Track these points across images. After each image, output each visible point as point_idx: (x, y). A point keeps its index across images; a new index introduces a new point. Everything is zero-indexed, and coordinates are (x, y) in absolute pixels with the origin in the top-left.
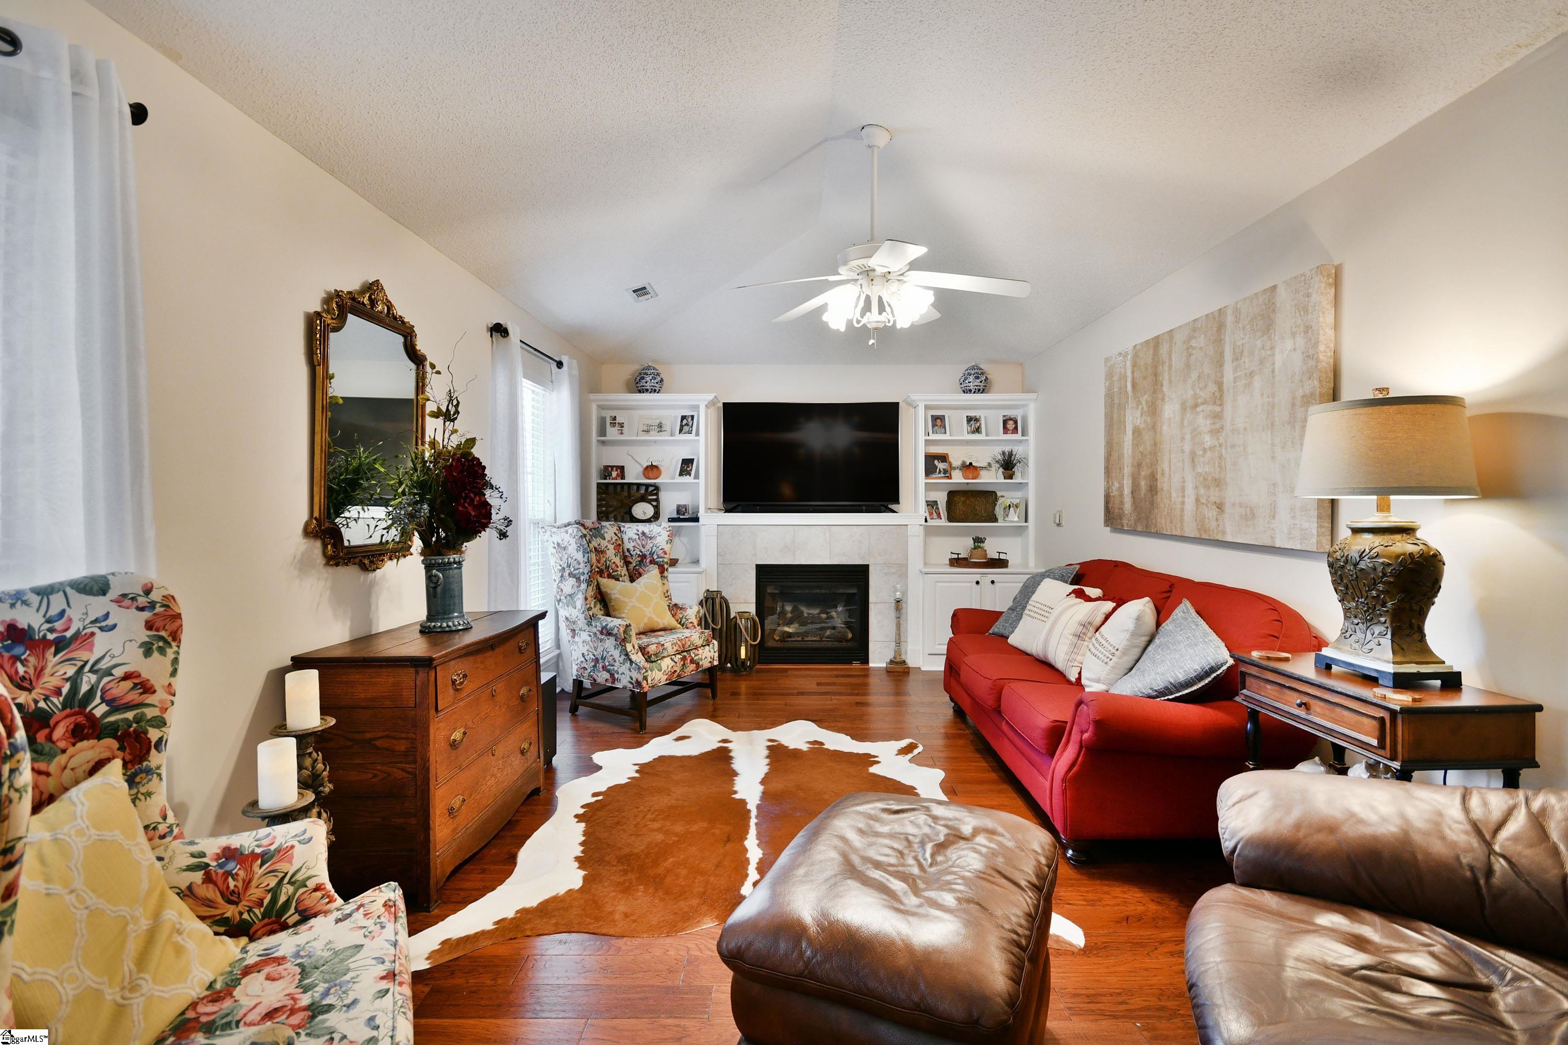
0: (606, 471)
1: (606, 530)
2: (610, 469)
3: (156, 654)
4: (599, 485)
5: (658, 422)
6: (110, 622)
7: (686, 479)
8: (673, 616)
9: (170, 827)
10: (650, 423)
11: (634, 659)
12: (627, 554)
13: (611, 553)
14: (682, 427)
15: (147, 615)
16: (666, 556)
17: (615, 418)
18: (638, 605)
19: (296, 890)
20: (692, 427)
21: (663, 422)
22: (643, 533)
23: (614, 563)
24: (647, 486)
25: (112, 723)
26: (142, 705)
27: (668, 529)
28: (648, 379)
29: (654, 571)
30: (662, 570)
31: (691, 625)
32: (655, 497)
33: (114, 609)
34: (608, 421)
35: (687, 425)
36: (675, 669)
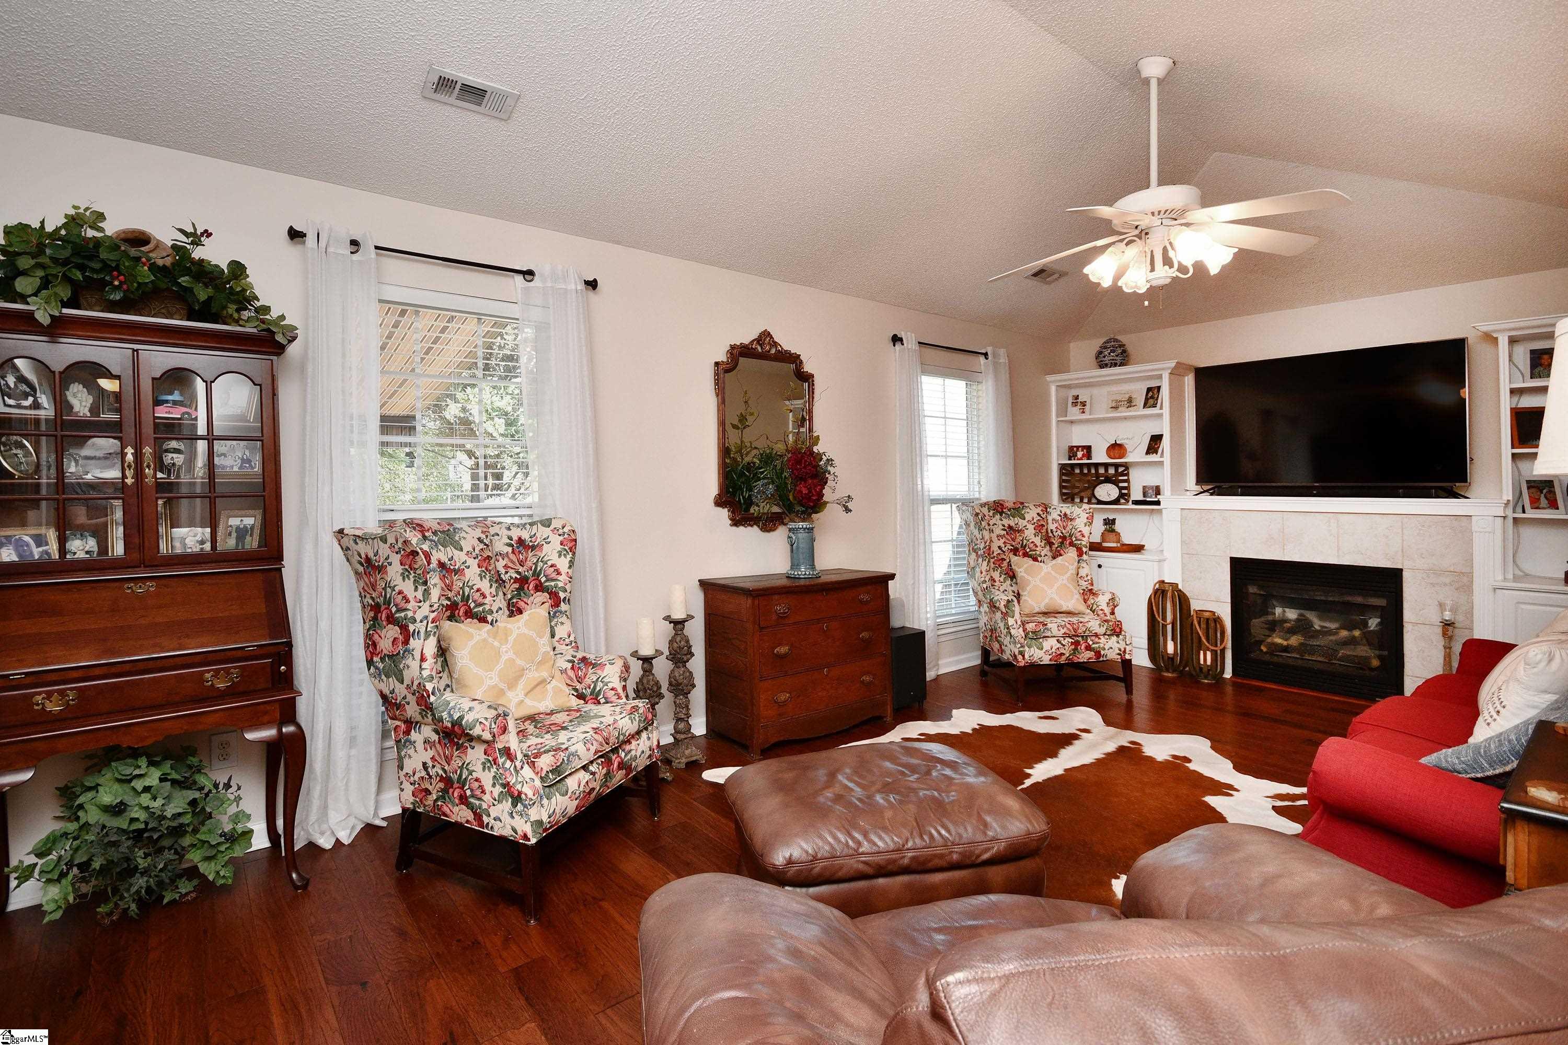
0: (1072, 451)
1: (1028, 510)
2: (1075, 449)
3: (563, 557)
4: (1063, 467)
5: (1127, 396)
6: (549, 540)
7: (1153, 458)
8: (1085, 601)
9: (571, 642)
10: (1119, 398)
11: (1012, 634)
12: (1050, 535)
13: (1030, 532)
14: (1147, 400)
15: (561, 538)
16: (1084, 539)
17: (1077, 397)
18: (1041, 585)
19: (604, 686)
20: (1157, 399)
21: (1134, 396)
22: (1065, 515)
23: (1032, 542)
24: (1116, 466)
25: (547, 586)
26: (556, 580)
27: (1088, 511)
28: (1106, 353)
29: (1072, 553)
30: (1080, 553)
31: (1101, 612)
32: (1126, 478)
33: (551, 534)
34: (1070, 400)
35: (1152, 397)
36: (1062, 651)
